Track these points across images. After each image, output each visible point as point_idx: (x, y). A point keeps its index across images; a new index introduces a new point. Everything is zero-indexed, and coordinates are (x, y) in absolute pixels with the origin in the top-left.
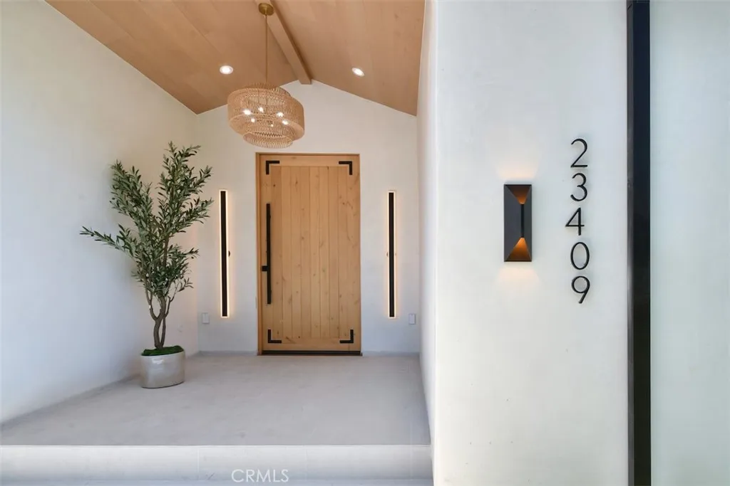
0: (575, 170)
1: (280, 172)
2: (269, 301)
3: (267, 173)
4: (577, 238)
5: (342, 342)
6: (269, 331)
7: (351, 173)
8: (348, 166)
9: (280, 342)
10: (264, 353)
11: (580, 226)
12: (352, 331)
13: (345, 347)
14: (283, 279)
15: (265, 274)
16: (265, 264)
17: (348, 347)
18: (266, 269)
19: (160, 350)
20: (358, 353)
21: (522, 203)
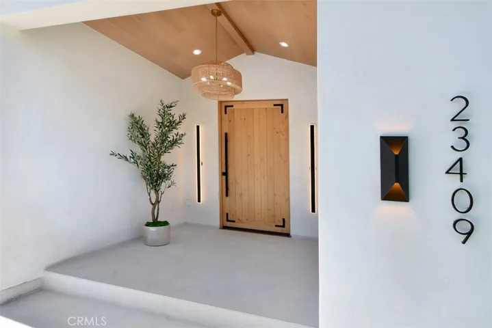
0: (456, 124)
1: (233, 112)
2: (227, 195)
3: (226, 113)
4: (458, 185)
5: (276, 226)
6: (227, 214)
7: (282, 112)
8: (280, 107)
9: (234, 221)
10: (225, 228)
11: (461, 174)
12: (284, 220)
13: (279, 230)
14: (236, 181)
15: (224, 177)
16: (224, 171)
17: (281, 230)
18: (225, 174)
19: (155, 223)
20: (288, 235)
21: (397, 153)
